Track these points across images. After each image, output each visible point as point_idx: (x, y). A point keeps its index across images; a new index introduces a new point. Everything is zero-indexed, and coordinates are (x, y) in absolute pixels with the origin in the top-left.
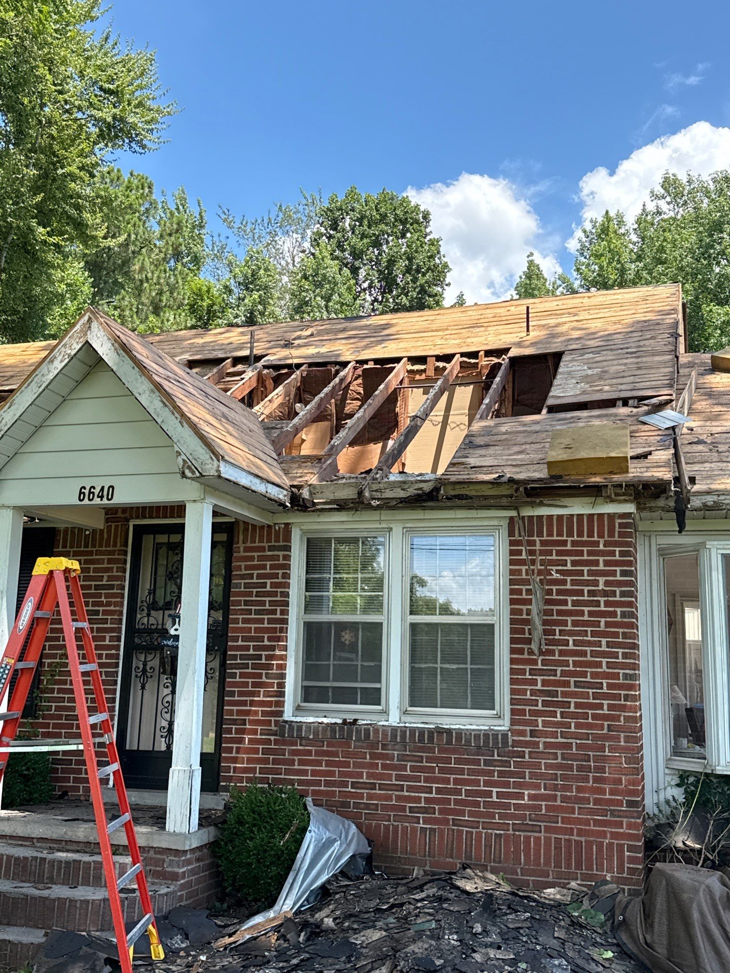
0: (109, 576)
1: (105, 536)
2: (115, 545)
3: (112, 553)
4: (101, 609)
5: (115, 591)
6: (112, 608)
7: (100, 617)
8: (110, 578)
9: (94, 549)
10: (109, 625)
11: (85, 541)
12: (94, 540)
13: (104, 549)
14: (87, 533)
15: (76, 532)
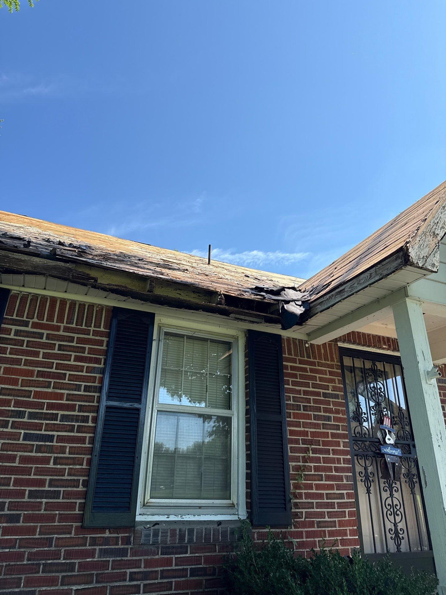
0: (333, 387)
1: (322, 351)
2: (332, 360)
3: (331, 366)
4: (332, 415)
5: (340, 400)
6: (340, 416)
7: (333, 423)
8: (335, 389)
9: (316, 361)
10: (340, 432)
11: (306, 352)
12: (313, 352)
13: (323, 362)
14: (307, 345)
15: (298, 343)
